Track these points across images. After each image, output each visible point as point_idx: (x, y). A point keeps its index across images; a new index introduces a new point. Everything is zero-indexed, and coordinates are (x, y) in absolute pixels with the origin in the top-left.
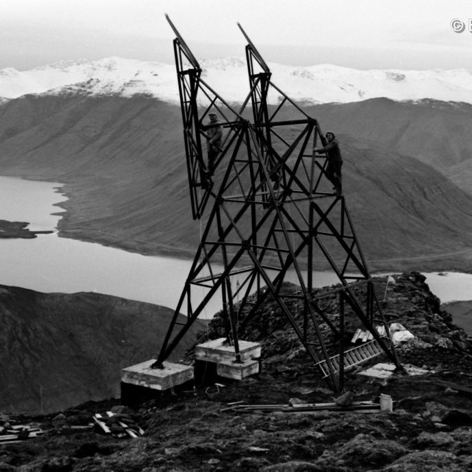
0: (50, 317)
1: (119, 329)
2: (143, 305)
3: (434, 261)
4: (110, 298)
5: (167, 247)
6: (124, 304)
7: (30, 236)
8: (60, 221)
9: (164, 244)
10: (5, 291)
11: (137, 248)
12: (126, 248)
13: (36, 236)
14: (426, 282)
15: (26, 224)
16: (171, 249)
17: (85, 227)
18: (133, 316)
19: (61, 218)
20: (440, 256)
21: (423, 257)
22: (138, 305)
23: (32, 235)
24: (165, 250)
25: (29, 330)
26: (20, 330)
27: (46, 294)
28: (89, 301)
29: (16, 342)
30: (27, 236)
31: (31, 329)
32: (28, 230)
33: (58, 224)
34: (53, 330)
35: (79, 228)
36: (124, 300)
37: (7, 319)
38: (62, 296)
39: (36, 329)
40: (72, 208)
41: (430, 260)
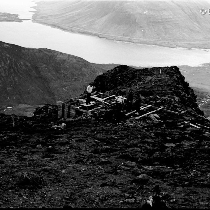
0: (27, 59)
1: (58, 66)
2: (69, 56)
3: (203, 44)
4: (55, 52)
5: (82, 30)
6: (61, 55)
7: (20, 21)
8: (33, 15)
9: (81, 28)
10: (7, 45)
11: (68, 29)
12: (64, 29)
13: (22, 21)
14: (179, 70)
15: (18, 15)
16: (84, 31)
17: (45, 18)
18: (65, 61)
19: (34, 13)
20: (206, 42)
21: (198, 42)
22: (67, 56)
23: (21, 21)
24: (81, 31)
25: (18, 64)
26: (14, 64)
27: (26, 48)
28: (45, 52)
29: (12, 69)
30: (18, 21)
31: (19, 64)
32: (19, 18)
33: (33, 16)
34: (29, 65)
35: (42, 19)
36: (61, 53)
37: (7, 59)
38: (33, 49)
39: (21, 64)
40: (39, 9)
41: (201, 43)
